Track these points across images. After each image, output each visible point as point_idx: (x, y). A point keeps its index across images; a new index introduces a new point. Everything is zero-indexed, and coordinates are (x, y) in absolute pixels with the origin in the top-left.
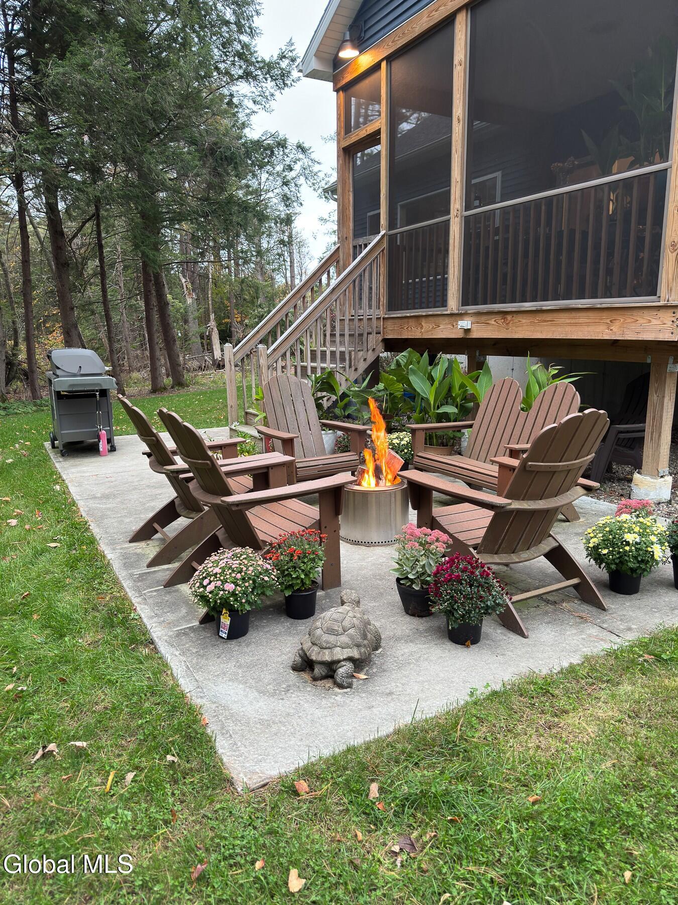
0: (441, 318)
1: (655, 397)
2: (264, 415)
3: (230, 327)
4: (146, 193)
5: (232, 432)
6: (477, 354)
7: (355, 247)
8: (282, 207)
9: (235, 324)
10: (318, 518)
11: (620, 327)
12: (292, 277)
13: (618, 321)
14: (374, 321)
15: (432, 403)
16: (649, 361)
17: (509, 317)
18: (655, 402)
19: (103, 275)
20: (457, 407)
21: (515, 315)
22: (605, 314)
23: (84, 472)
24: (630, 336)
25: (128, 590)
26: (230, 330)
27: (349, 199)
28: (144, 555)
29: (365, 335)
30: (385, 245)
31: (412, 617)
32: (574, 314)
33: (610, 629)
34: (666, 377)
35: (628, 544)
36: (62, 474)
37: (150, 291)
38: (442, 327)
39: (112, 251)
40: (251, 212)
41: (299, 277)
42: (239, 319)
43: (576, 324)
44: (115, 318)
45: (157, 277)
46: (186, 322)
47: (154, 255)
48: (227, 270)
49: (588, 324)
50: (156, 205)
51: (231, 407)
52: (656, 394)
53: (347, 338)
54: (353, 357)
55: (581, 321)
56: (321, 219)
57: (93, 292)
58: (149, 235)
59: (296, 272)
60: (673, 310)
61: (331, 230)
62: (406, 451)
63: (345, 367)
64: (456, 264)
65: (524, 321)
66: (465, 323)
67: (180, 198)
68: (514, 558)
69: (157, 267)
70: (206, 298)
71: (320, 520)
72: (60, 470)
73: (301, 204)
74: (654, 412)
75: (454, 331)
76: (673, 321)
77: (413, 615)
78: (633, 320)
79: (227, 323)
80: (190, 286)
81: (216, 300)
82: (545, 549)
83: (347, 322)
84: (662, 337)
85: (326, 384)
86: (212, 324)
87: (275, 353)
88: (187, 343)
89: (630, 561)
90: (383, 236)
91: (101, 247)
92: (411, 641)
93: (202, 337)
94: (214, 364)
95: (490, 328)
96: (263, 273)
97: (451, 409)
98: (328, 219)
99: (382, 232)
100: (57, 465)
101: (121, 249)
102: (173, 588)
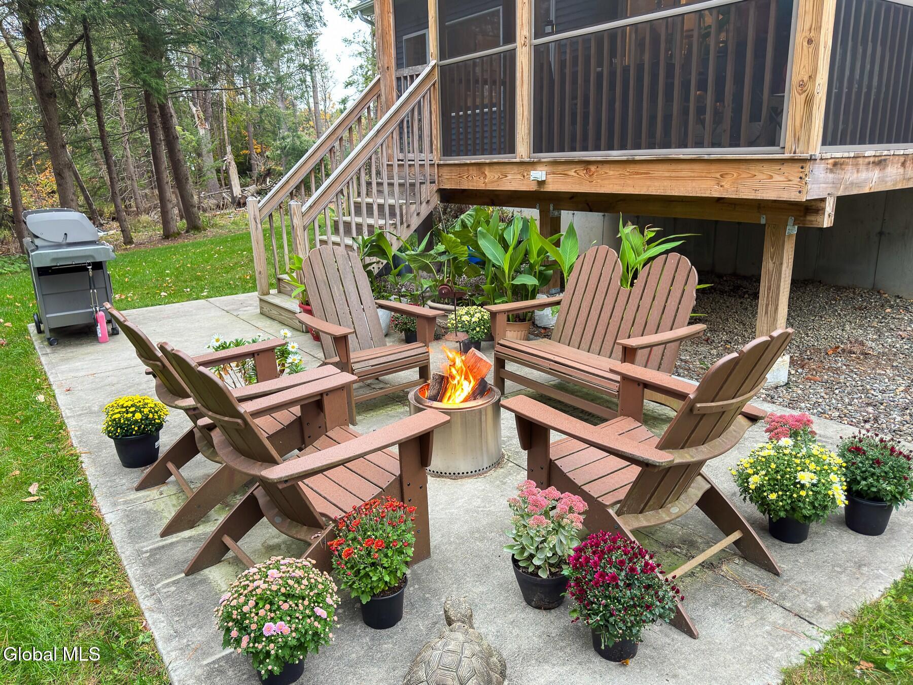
0: (508, 167)
1: (771, 265)
2: (303, 288)
3: (250, 159)
4: (144, 12)
5: (262, 303)
6: (551, 208)
7: (398, 79)
8: (302, 27)
9: (254, 155)
10: (398, 473)
11: (733, 183)
12: (316, 103)
13: (730, 176)
14: (427, 168)
15: (507, 271)
16: (763, 221)
17: (593, 168)
18: (771, 269)
19: (98, 105)
20: (535, 276)
21: (600, 166)
22: (714, 167)
23: (78, 370)
24: (746, 193)
25: (134, 583)
26: (249, 162)
27: (389, 21)
28: (156, 513)
29: (418, 185)
30: (436, 77)
31: (537, 611)
32: (673, 166)
33: (797, 611)
34: (784, 241)
35: (803, 487)
36: (48, 374)
37: (155, 124)
38: (510, 177)
39: (110, 77)
40: (269, 33)
41: (322, 103)
42: (259, 150)
43: (677, 178)
44: (117, 153)
45: (163, 108)
46: (199, 155)
47: (157, 84)
48: (243, 96)
49: (693, 179)
50: (154, 25)
51: (260, 273)
52: (772, 260)
53: (396, 188)
54: (404, 212)
55: (683, 174)
56: (346, 40)
57: (88, 124)
58: (150, 60)
59: (320, 98)
60: (801, 165)
61: (356, 53)
62: (478, 329)
63: (395, 224)
64: (526, 103)
65: (611, 173)
66: (539, 174)
67: (183, 17)
68: (664, 516)
69: (161, 97)
70: (220, 128)
71: (401, 476)
72: (46, 368)
73: (325, 24)
74: (770, 281)
75: (525, 182)
76: (801, 178)
77: (538, 607)
78: (750, 175)
79: (245, 155)
80: (201, 115)
81: (233, 129)
82: (696, 495)
83: (396, 169)
84: (786, 196)
85: (377, 247)
86: (229, 157)
87: (312, 210)
88: (201, 180)
89: (805, 508)
90: (433, 67)
91: (93, 73)
92: (546, 661)
93: (218, 171)
94: (233, 202)
95: (569, 180)
96: (284, 98)
97: (530, 281)
98: (353, 40)
99: (433, 63)
100: (43, 359)
101: (120, 74)
102: (198, 576)
